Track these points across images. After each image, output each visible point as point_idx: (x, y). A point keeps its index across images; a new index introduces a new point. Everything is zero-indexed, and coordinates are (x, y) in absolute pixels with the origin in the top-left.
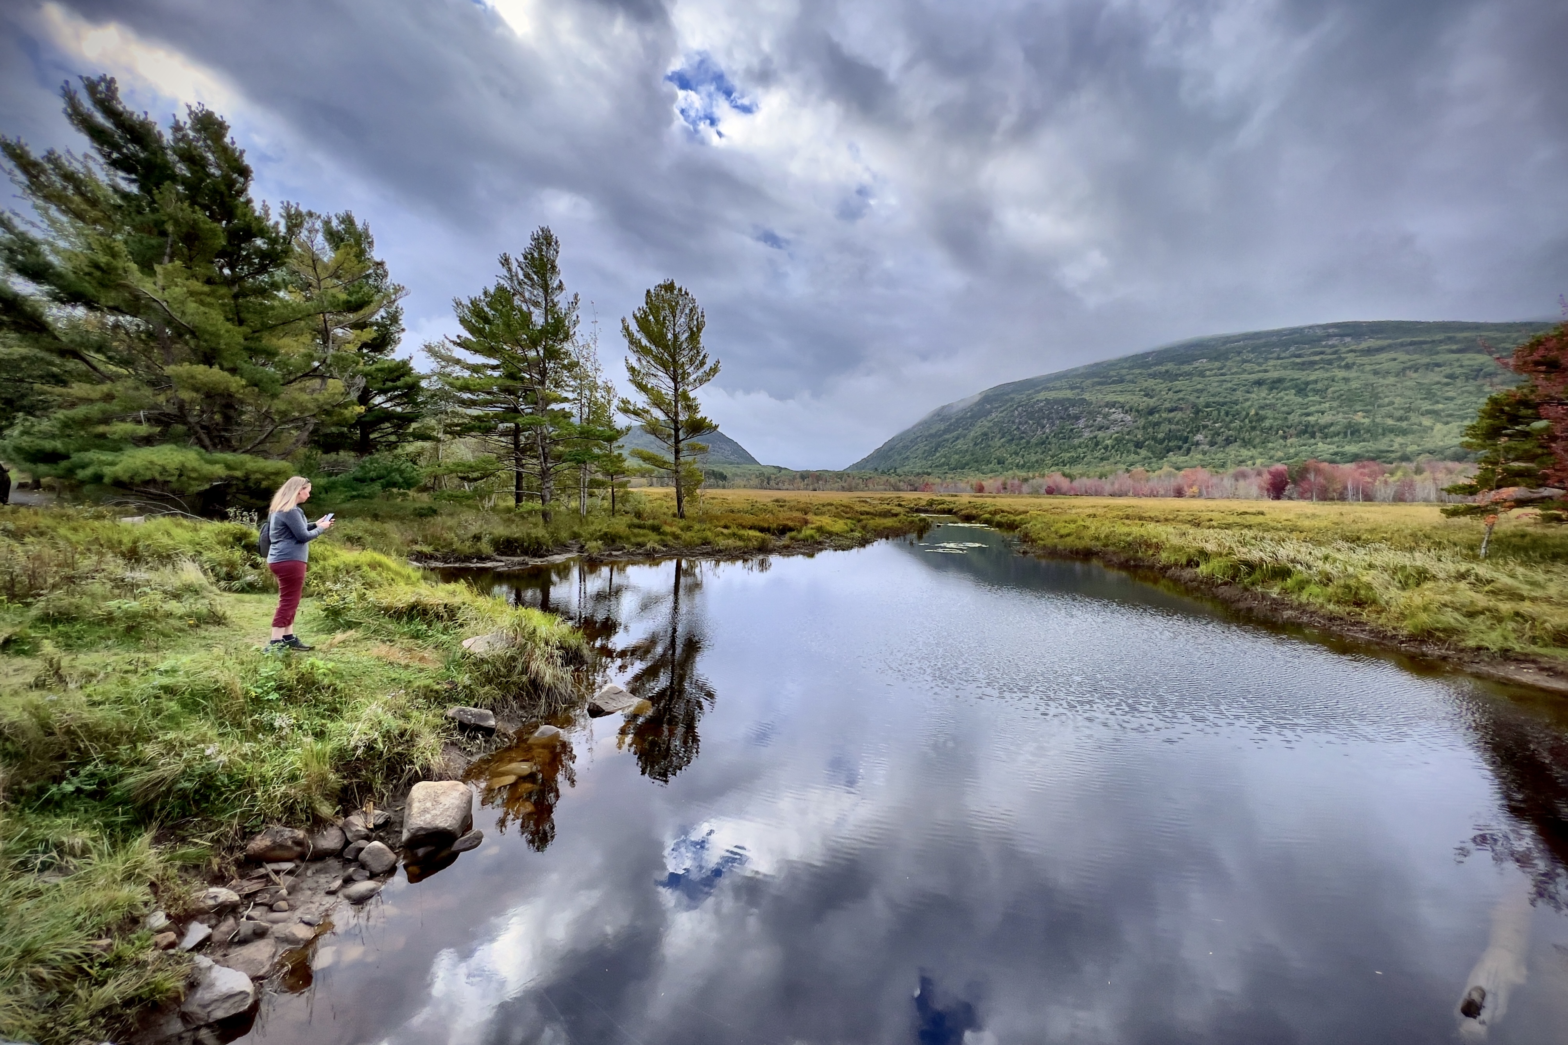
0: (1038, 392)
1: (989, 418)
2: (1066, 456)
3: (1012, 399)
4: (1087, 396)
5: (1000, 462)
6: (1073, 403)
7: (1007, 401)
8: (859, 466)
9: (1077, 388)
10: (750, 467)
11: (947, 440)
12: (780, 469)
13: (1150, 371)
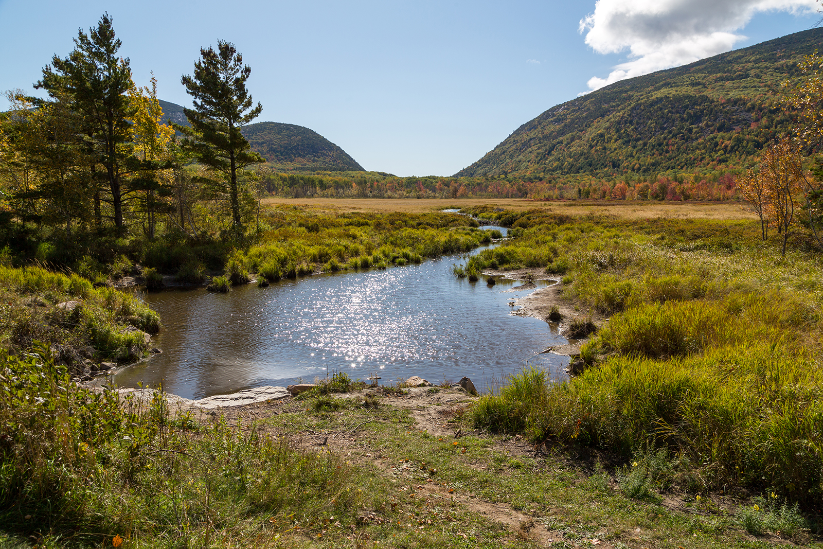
0: (659, 88)
1: (606, 118)
2: (683, 158)
3: (630, 97)
4: (708, 93)
5: (616, 165)
6: (694, 101)
7: (625, 99)
8: (468, 172)
9: (699, 84)
10: (353, 173)
11: (561, 142)
12: (384, 175)
13: (777, 64)
